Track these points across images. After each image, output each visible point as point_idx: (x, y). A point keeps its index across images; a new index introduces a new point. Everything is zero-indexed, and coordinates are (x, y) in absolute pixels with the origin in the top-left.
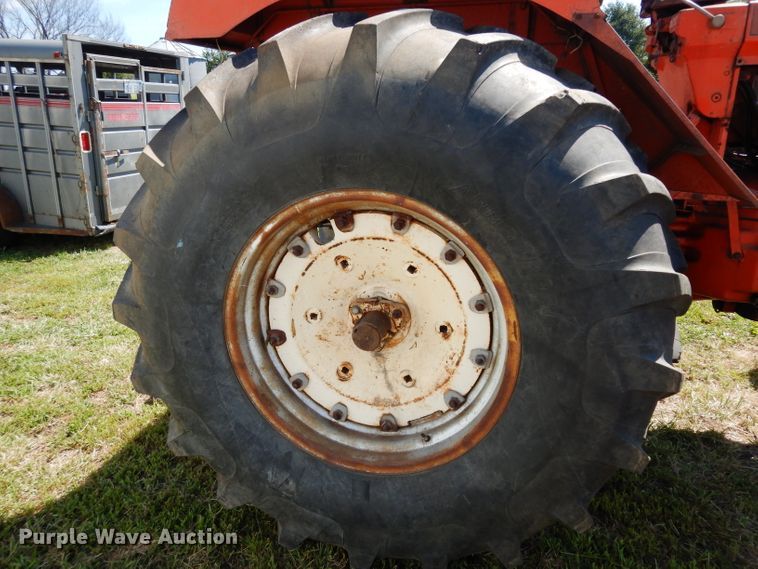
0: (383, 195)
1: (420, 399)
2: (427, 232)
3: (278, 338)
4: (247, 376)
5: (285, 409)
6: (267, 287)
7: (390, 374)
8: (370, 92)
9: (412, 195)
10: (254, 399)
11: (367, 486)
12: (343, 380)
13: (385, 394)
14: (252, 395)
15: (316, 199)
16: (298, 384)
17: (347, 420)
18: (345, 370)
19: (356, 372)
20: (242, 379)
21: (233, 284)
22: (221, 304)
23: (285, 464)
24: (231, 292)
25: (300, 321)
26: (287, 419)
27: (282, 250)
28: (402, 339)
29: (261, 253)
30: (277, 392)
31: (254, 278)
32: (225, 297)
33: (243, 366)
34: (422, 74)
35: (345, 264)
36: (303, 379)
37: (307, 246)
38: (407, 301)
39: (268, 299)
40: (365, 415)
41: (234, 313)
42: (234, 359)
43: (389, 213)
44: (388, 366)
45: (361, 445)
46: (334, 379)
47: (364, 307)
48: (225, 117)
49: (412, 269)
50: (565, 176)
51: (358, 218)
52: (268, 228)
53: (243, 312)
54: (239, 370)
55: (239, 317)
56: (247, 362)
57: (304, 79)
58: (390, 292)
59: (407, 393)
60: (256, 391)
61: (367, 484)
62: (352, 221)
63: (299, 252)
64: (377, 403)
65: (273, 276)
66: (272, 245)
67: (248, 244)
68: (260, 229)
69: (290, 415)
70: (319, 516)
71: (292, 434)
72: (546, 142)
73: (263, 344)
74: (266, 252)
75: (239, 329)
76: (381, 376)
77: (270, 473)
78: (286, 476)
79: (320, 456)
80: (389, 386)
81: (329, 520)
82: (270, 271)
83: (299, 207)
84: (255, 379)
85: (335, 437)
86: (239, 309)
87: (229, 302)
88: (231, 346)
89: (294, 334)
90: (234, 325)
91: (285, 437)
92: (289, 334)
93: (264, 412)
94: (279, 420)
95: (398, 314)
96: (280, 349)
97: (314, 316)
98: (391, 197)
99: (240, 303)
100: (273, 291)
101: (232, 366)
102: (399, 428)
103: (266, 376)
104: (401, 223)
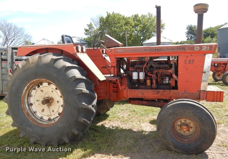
0: (44, 79)
1: (54, 114)
2: (53, 85)
3: (32, 104)
4: (25, 111)
5: (31, 117)
6: (29, 95)
7: (50, 111)
8: (40, 65)
9: (47, 79)
10: (26, 115)
11: (44, 129)
12: (42, 112)
13: (49, 114)
14: (26, 114)
15: (35, 80)
16: (34, 113)
17: (43, 119)
18: (43, 110)
19: (45, 111)
20: (24, 111)
21: (23, 94)
22: (21, 98)
23: (30, 126)
24: (22, 96)
25: (35, 102)
26: (32, 118)
27: (32, 89)
28: (53, 104)
29: (28, 89)
30: (30, 114)
31: (27, 94)
32: (21, 97)
33: (24, 109)
34: (47, 62)
35: (42, 91)
36: (36, 112)
37: (36, 88)
38: (53, 97)
39: (30, 97)
40: (46, 118)
41: (23, 99)
42: (23, 108)
43: (47, 82)
44: (50, 109)
45: (44, 123)
46: (41, 112)
47: (45, 98)
48: (22, 68)
49: (52, 92)
50: (66, 76)
51: (43, 83)
52: (28, 85)
53: (25, 100)
54: (24, 110)
55: (24, 100)
56: (25, 108)
57: (32, 63)
58: (50, 96)
59: (52, 113)
60: (26, 113)
61: (43, 129)
62: (42, 84)
63: (34, 89)
64: (48, 116)
65: (31, 94)
66: (30, 88)
67: (25, 88)
68: (26, 85)
69: (33, 118)
70: (35, 135)
71: (32, 121)
72: (63, 71)
73: (29, 105)
74: (29, 89)
75: (24, 102)
76: (49, 111)
77: (28, 128)
78: (30, 128)
79: (37, 125)
80: (50, 113)
81: (37, 136)
82: (30, 93)
83: (32, 82)
84: (26, 111)
85: (40, 122)
86: (24, 99)
87: (22, 97)
88: (22, 105)
89: (34, 104)
90: (23, 101)
91: (31, 121)
92: (33, 104)
93: (28, 117)
94: (30, 119)
95: (51, 99)
96: (32, 106)
97: (38, 101)
98: (45, 80)
99: (24, 98)
100: (30, 96)
101: (22, 109)
102: (51, 120)
103: (29, 111)
104: (49, 84)
